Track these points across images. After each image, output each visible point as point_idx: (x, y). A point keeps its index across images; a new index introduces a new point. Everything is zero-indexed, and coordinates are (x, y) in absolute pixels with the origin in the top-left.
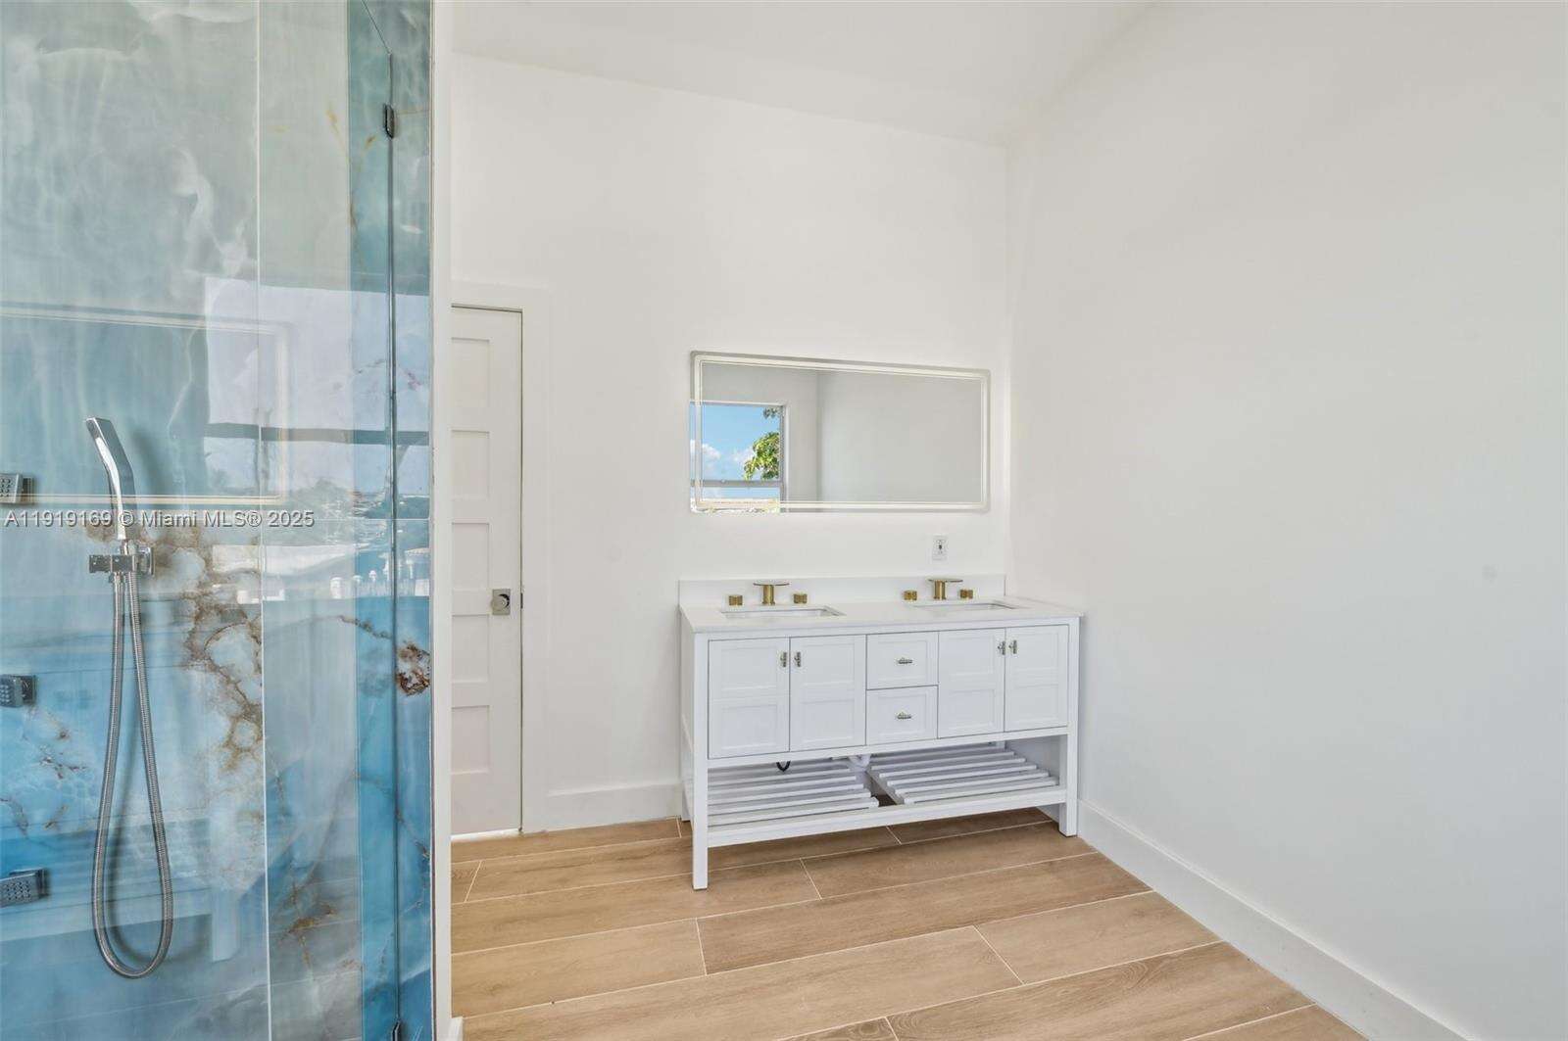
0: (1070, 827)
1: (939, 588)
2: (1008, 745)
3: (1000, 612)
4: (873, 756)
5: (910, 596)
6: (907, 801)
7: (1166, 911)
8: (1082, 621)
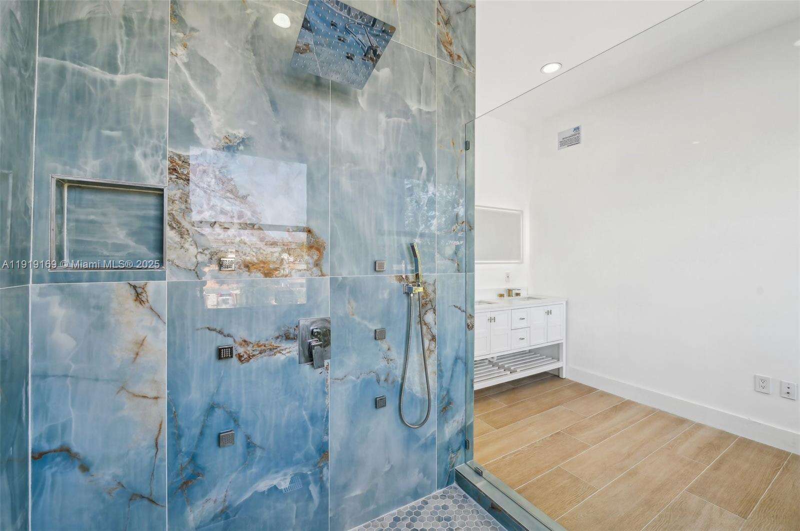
0: (564, 375)
1: (509, 292)
2: (530, 351)
3: (531, 301)
4: (497, 357)
5: (501, 296)
6: (518, 370)
7: (603, 395)
8: (567, 303)
